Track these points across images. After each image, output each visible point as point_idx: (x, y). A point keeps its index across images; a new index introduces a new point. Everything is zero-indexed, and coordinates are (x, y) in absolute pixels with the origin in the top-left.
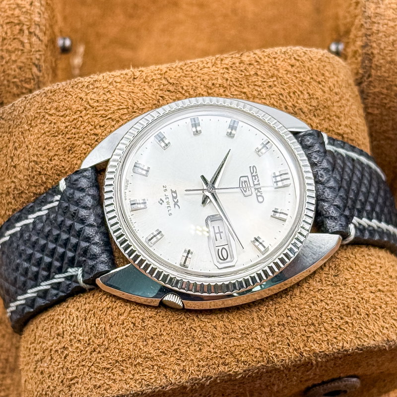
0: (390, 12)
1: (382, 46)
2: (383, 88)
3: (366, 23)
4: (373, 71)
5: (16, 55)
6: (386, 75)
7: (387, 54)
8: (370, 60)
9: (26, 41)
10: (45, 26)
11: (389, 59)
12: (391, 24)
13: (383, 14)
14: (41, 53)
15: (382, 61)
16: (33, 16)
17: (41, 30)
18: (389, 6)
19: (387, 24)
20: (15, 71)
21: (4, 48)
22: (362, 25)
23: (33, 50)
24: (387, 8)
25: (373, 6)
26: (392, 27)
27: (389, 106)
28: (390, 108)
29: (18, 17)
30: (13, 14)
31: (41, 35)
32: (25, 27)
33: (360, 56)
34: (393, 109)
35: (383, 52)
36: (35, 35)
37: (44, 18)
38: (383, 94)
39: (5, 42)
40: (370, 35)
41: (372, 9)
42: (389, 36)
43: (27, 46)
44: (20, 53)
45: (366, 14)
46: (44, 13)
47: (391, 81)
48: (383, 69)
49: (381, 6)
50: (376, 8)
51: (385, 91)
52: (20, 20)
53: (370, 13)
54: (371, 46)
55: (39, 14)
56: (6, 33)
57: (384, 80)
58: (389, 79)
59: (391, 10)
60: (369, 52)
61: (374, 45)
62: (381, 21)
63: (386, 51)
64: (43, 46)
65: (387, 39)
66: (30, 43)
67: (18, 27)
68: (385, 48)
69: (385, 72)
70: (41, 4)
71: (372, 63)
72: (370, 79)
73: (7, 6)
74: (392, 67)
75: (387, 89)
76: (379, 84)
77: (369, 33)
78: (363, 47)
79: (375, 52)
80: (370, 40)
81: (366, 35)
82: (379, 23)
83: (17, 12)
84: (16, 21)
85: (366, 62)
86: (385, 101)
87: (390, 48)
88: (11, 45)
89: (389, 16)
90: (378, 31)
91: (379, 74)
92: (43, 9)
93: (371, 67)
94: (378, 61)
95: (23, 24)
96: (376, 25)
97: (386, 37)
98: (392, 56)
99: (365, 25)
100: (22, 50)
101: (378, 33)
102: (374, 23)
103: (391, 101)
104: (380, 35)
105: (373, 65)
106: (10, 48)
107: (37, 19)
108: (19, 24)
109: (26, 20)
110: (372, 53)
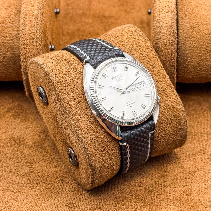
0: (165, 31)
1: (163, 43)
2: (163, 58)
3: (157, 35)
4: (160, 52)
5: (32, 50)
6: (165, 53)
7: (164, 46)
8: (159, 48)
9: (35, 45)
10: (42, 39)
11: (165, 48)
12: (165, 35)
13: (163, 31)
14: (40, 49)
15: (162, 49)
16: (37, 36)
17: (40, 41)
18: (165, 29)
19: (164, 35)
20: (31, 55)
21: (28, 47)
22: (155, 36)
23: (37, 48)
24: (164, 30)
25: (159, 29)
26: (166, 36)
27: (166, 64)
28: (167, 65)
29: (32, 36)
30: (30, 36)
31: (40, 43)
32: (34, 40)
33: (155, 47)
34: (168, 66)
35: (163, 45)
36: (38, 42)
37: (41, 37)
38: (164, 60)
39: (28, 46)
40: (158, 40)
41: (159, 30)
42: (165, 39)
43: (35, 47)
44: (33, 49)
45: (157, 32)
46: (41, 35)
47: (167, 56)
48: (163, 51)
49: (162, 29)
50: (160, 30)
51: (164, 59)
52: (32, 38)
53: (158, 31)
54: (159, 44)
55: (39, 35)
56: (28, 43)
57: (164, 55)
58: (166, 55)
59: (166, 30)
60: (158, 46)
61: (160, 43)
62: (162, 34)
63: (164, 45)
64: (41, 47)
65: (164, 41)
66: (36, 45)
67: (32, 40)
68: (164, 44)
69: (164, 52)
70: (40, 32)
71: (159, 49)
72: (159, 55)
73: (28, 33)
74: (167, 50)
75: (165, 59)
76: (162, 57)
77: (158, 39)
78: (156, 44)
79: (160, 45)
80: (158, 41)
81: (157, 39)
82: (161, 35)
83: (31, 35)
84: (31, 38)
85: (157, 49)
86: (165, 63)
87: (165, 44)
88: (29, 46)
89: (165, 32)
90: (161, 38)
91: (162, 53)
92: (41, 34)
93: (159, 51)
94: (161, 49)
95: (34, 39)
96: (160, 36)
97: (164, 40)
98: (166, 46)
99: (156, 36)
100: (34, 48)
101: (161, 39)
102: (159, 35)
103: (167, 63)
104: (162, 39)
105: (160, 50)
106: (29, 48)
107: (39, 37)
108: (32, 39)
109: (35, 37)
110: (159, 46)
